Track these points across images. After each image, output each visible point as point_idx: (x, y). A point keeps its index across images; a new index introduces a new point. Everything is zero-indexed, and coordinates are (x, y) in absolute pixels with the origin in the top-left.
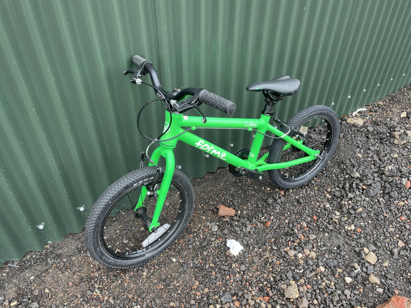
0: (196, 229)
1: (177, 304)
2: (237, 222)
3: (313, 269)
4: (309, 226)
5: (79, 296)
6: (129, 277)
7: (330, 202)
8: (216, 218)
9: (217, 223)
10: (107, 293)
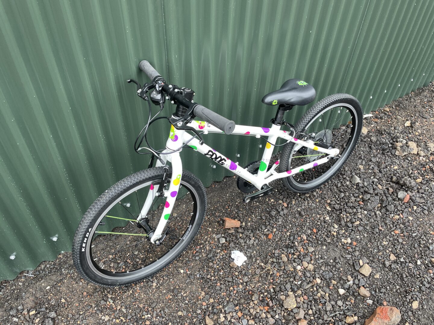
0: (203, 240)
1: (185, 313)
2: (242, 234)
3: (310, 281)
4: (309, 239)
5: (94, 306)
6: (140, 287)
7: (330, 214)
8: (222, 230)
9: (223, 235)
10: (119, 303)
